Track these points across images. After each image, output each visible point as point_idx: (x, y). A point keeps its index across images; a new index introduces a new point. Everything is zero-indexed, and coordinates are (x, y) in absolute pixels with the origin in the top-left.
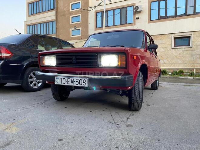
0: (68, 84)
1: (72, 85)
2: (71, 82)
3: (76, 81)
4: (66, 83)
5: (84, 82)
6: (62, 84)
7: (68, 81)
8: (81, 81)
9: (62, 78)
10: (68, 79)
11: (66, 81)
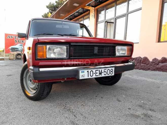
0: (96, 76)
1: (100, 76)
2: (99, 74)
3: (104, 72)
4: (94, 75)
5: (111, 72)
6: (90, 77)
7: (96, 73)
8: (108, 70)
9: (89, 71)
10: (96, 70)
11: (94, 73)
